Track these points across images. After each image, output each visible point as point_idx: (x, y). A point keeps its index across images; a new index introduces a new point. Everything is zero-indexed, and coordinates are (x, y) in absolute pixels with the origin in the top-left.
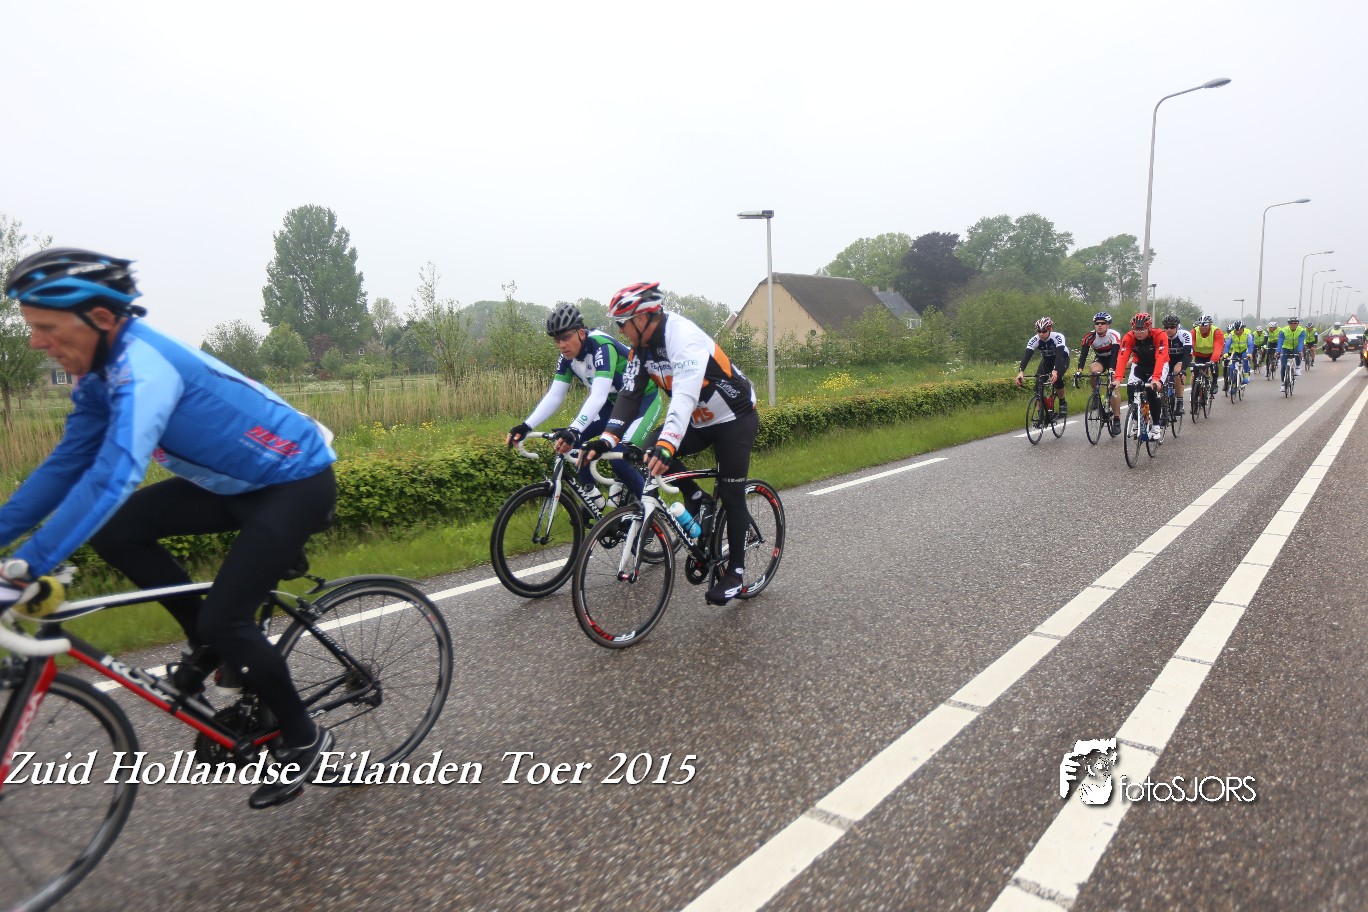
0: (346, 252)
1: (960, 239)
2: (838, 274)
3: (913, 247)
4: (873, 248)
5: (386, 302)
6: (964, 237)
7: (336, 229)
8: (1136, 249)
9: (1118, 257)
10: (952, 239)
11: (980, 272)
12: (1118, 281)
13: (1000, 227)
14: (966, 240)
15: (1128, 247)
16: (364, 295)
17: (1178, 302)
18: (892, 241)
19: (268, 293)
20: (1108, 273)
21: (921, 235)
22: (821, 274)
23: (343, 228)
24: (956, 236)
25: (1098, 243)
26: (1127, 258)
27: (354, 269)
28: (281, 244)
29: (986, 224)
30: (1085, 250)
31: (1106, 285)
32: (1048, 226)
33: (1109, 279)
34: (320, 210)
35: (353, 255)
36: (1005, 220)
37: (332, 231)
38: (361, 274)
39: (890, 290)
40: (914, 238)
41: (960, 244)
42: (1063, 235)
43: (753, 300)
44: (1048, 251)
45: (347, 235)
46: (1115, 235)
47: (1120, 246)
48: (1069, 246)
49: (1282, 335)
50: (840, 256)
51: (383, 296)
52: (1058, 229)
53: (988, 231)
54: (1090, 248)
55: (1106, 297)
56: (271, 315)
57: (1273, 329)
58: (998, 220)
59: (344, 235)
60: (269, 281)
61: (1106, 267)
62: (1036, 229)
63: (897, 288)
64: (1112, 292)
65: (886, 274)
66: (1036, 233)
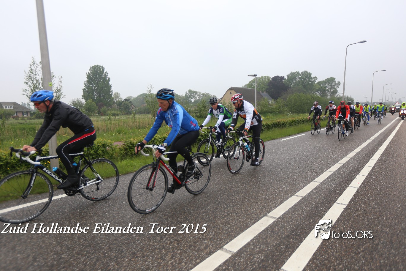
0: (107, 79)
1: (285, 78)
2: (249, 87)
3: (271, 80)
4: (259, 80)
5: (117, 93)
6: (286, 77)
7: (105, 72)
8: (335, 82)
9: (330, 84)
10: (282, 78)
11: (291, 87)
12: (330, 91)
13: (296, 75)
14: (287, 78)
15: (333, 81)
16: (112, 91)
17: (347, 97)
18: (265, 78)
19: (84, 90)
20: (327, 88)
21: (274, 76)
22: (244, 88)
23: (106, 72)
24: (284, 77)
25: (324, 80)
26: (332, 84)
27: (109, 83)
28: (88, 76)
29: (292, 74)
30: (320, 82)
31: (326, 92)
32: (310, 74)
33: (328, 90)
34: (100, 66)
35: (109, 79)
36: (298, 73)
37: (103, 72)
38: (111, 85)
39: (265, 92)
40: (271, 77)
41: (285, 79)
42: (314, 77)
43: (226, 95)
44: (311, 82)
45: (108, 74)
46: (329, 77)
47: (331, 80)
48: (316, 81)
49: (378, 107)
50: (250, 82)
51: (117, 92)
52: (313, 75)
53: (293, 76)
54: (322, 81)
55: (327, 96)
56: (84, 97)
57: (375, 106)
58: (295, 73)
59: (107, 74)
60: (85, 87)
61: (326, 87)
62: (307, 75)
63: (266, 92)
64: (328, 94)
65: (263, 88)
66: (307, 77)
